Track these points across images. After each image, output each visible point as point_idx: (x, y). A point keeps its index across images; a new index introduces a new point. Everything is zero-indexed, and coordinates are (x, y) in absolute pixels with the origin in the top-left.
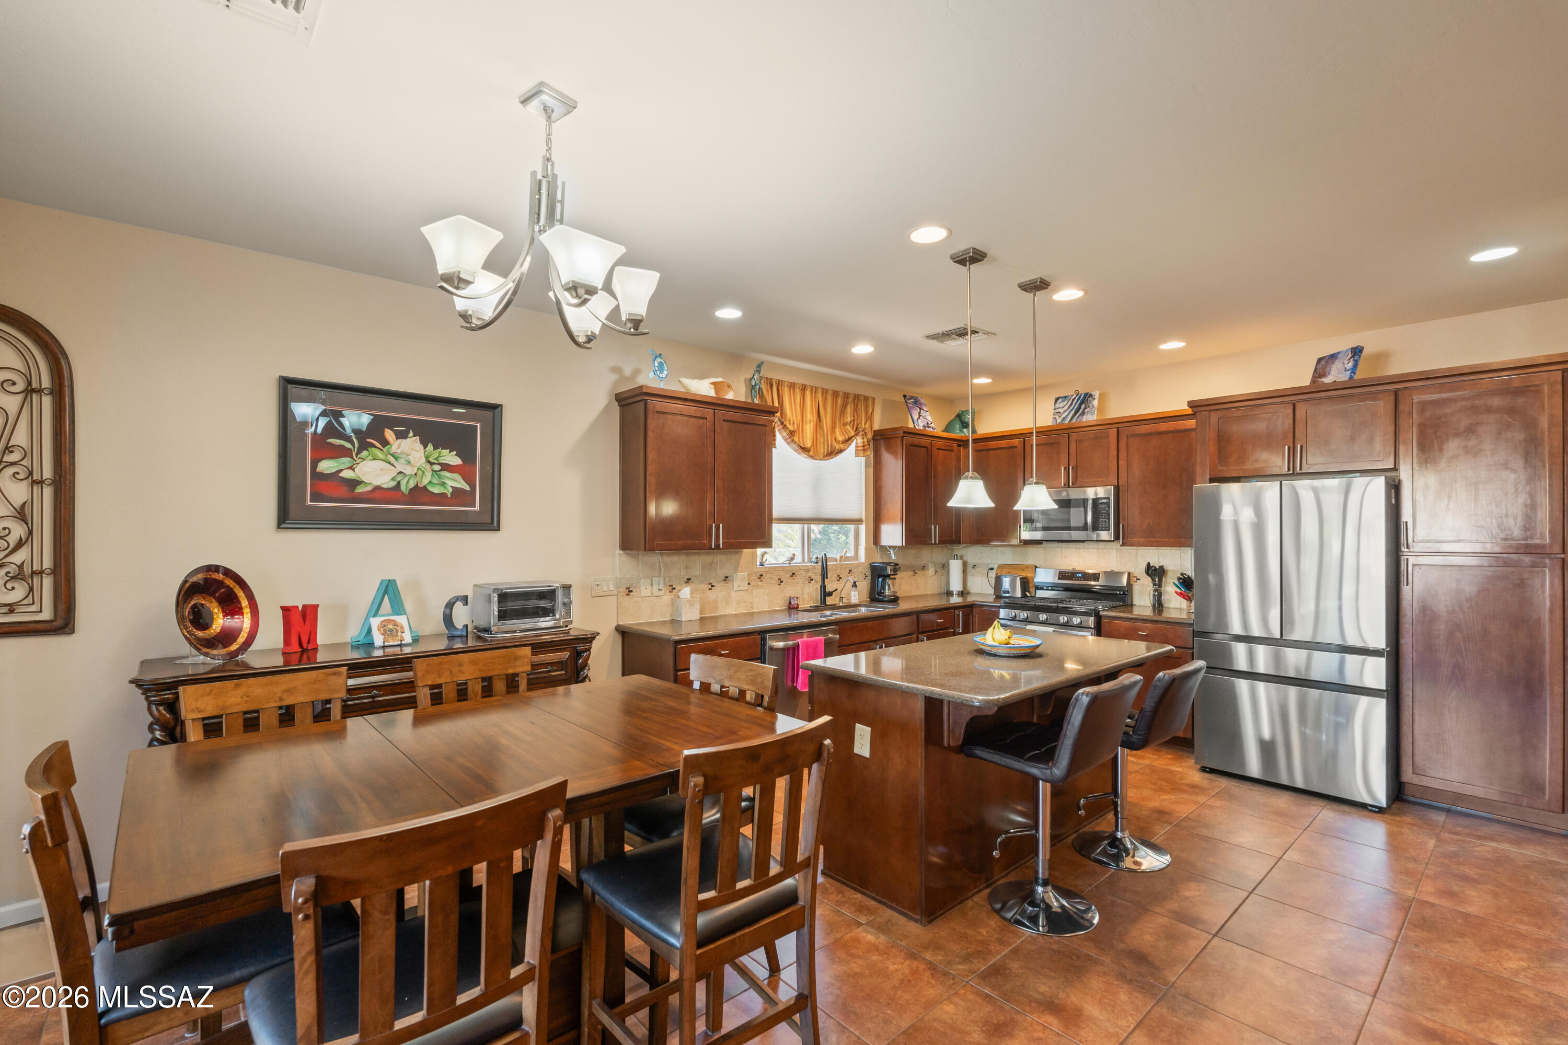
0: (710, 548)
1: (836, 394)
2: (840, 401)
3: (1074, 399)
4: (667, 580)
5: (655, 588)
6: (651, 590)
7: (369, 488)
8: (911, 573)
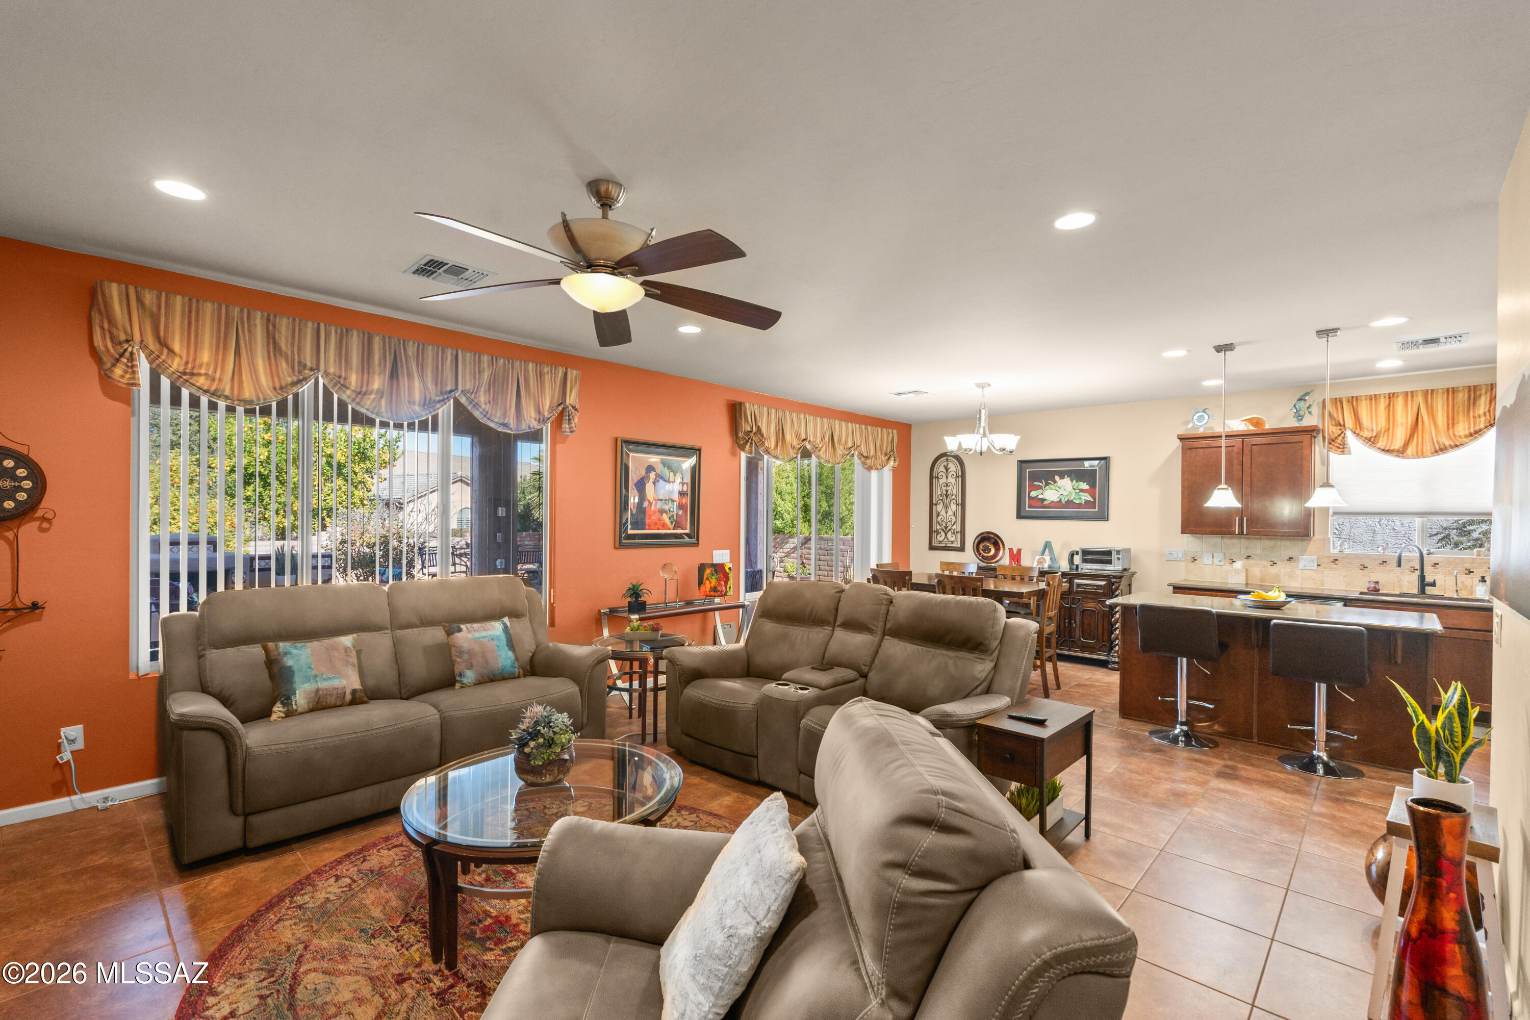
1: (1452, 391)
4: (1227, 555)
5: (1216, 560)
6: (1213, 560)
7: (1049, 502)
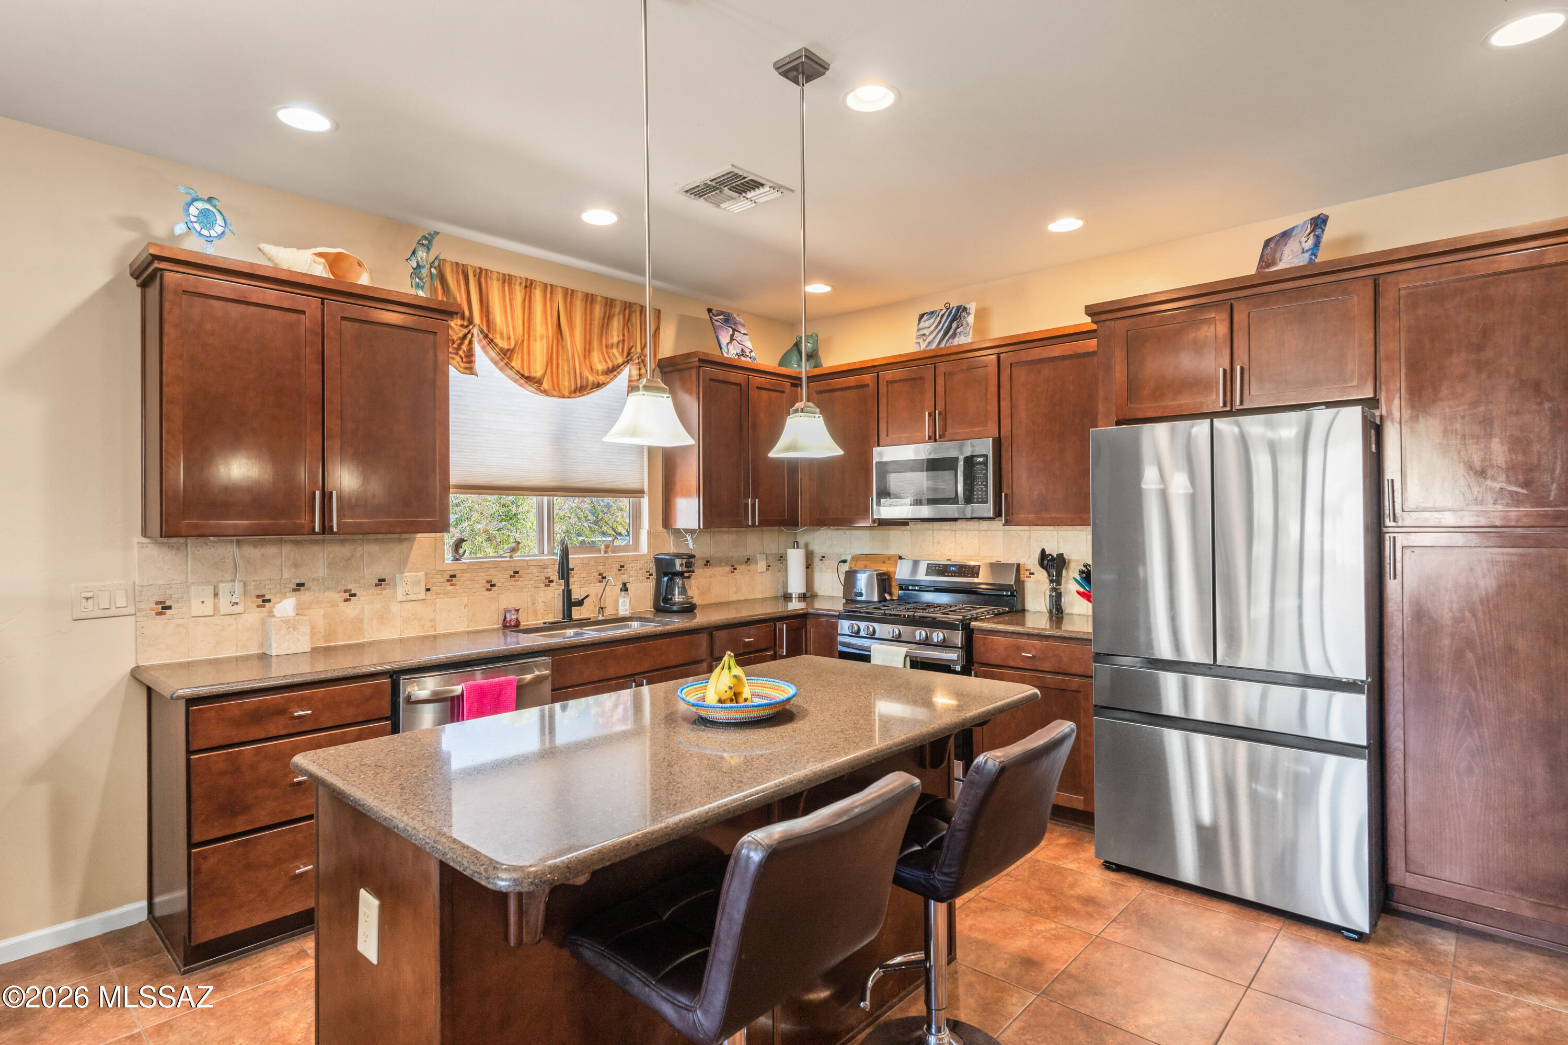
0: (313, 532)
1: (589, 299)
2: (598, 310)
3: (943, 315)
4: (251, 587)
5: (224, 603)
6: (215, 604)
8: (728, 569)
